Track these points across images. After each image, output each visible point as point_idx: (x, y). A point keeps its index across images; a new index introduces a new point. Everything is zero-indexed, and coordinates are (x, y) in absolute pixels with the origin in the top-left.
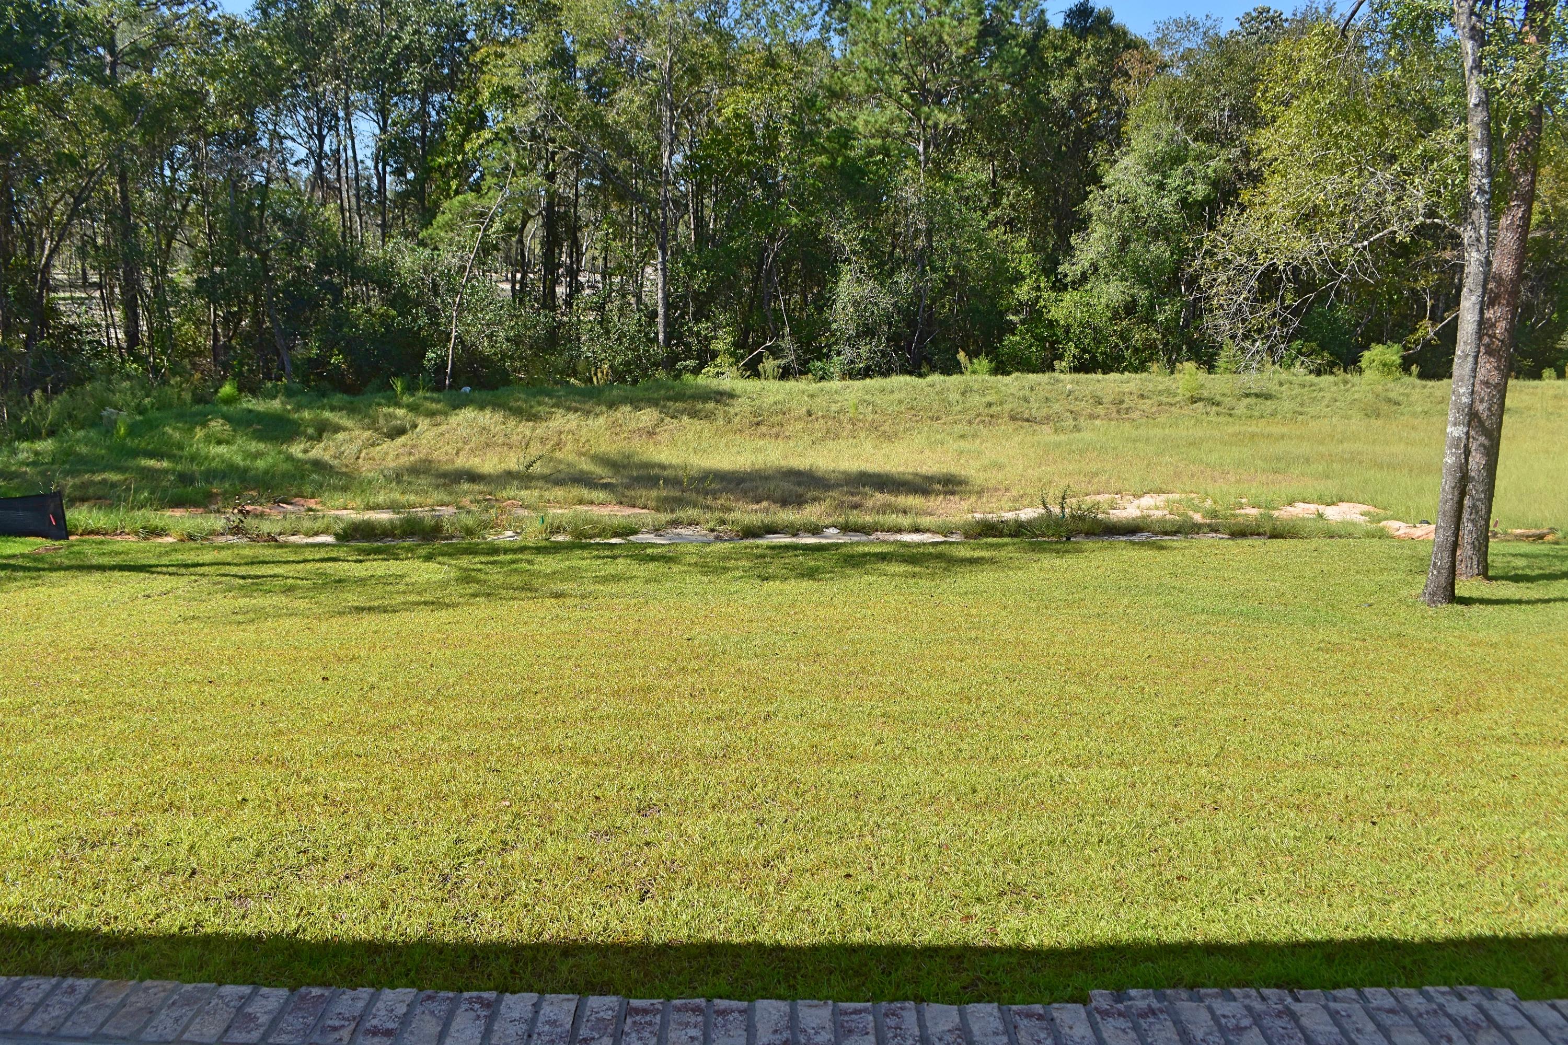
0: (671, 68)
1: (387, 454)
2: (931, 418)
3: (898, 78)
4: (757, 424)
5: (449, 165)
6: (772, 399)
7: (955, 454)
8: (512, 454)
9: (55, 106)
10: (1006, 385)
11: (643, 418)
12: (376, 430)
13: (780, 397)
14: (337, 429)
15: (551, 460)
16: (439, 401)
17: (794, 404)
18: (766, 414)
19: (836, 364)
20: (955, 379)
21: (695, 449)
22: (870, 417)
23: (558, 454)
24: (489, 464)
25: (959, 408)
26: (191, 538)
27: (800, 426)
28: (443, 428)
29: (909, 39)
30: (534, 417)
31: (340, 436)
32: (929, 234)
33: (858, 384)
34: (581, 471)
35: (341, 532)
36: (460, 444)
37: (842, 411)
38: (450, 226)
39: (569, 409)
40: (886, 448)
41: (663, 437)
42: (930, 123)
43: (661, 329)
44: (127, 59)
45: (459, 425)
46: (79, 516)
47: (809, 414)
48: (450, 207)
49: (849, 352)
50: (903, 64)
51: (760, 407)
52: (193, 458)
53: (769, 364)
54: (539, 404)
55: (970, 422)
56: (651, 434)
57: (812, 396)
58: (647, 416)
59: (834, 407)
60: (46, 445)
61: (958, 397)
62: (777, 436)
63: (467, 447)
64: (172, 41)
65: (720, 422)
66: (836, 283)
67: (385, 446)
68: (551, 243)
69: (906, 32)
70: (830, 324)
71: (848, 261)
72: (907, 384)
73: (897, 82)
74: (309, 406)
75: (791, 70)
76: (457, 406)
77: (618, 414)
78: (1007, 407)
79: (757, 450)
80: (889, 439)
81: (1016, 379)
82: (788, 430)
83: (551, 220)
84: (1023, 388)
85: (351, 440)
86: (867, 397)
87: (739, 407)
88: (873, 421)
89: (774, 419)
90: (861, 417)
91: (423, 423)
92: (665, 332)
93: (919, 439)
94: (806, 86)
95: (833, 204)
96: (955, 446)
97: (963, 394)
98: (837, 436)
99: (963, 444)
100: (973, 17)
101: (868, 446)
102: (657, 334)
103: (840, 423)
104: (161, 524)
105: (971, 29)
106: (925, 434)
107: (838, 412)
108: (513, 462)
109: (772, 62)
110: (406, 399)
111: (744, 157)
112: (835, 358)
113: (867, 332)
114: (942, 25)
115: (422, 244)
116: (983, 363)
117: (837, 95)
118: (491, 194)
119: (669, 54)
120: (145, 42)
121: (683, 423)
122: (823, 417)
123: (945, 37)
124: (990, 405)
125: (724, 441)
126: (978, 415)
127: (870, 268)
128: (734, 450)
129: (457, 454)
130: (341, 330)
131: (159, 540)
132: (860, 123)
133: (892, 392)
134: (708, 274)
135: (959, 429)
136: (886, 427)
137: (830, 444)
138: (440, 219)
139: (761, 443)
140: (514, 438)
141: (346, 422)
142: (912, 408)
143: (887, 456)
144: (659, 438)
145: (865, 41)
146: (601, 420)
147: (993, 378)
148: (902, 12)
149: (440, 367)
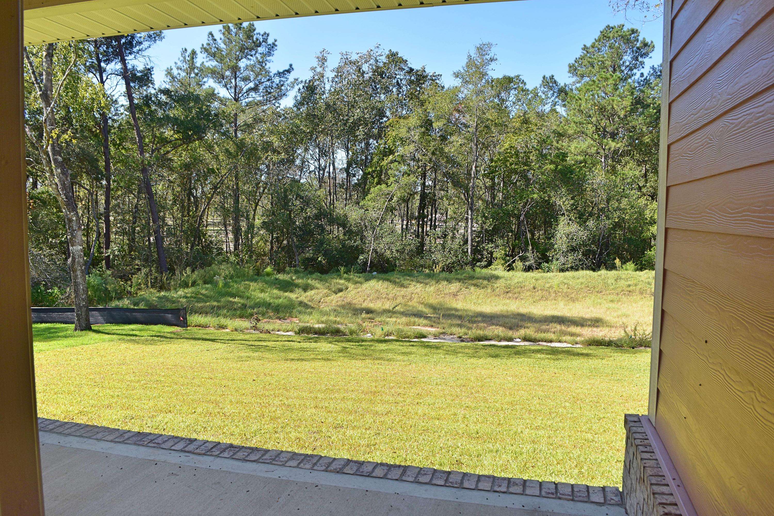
0: (477, 126)
1: (332, 300)
2: (598, 292)
3: (590, 126)
4: (507, 292)
5: (374, 171)
6: (516, 281)
7: (605, 309)
8: (388, 302)
9: (210, 148)
10: (640, 276)
11: (452, 288)
12: (329, 289)
13: (520, 280)
14: (312, 288)
15: (405, 305)
16: (360, 277)
17: (527, 283)
18: (512, 287)
19: (555, 265)
20: (614, 272)
21: (474, 303)
22: (565, 291)
23: (410, 303)
24: (376, 305)
25: (612, 287)
26: (236, 330)
27: (528, 294)
28: (359, 290)
29: (596, 108)
30: (402, 286)
31: (313, 292)
32: (608, 201)
33: (562, 274)
34: (418, 311)
35: (297, 330)
36: (366, 297)
37: (551, 287)
38: (374, 200)
39: (418, 282)
40: (571, 305)
41: (461, 297)
42: (607, 147)
43: (469, 247)
44: (242, 128)
45: (366, 288)
46: (194, 319)
47: (534, 288)
48: (374, 190)
49: (562, 259)
50: (594, 119)
51: (510, 284)
52: (248, 298)
53: (519, 264)
54: (404, 280)
55: (618, 294)
56: (455, 295)
57: (537, 280)
58: (455, 286)
59: (547, 285)
60: (189, 291)
61: (613, 281)
62: (516, 298)
63: (369, 299)
64: (261, 121)
65: (489, 291)
66: (557, 225)
67: (332, 297)
68: (422, 207)
69: (595, 105)
70: (554, 245)
71: (563, 214)
72: (587, 275)
73: (590, 129)
74: (302, 278)
75: (536, 125)
76: (367, 280)
77: (440, 286)
78: (639, 287)
79: (504, 305)
80: (574, 301)
81: (646, 273)
82: (523, 295)
83: (423, 196)
84: (649, 278)
85: (318, 294)
86: (565, 281)
87: (500, 284)
88: (566, 293)
89: (516, 290)
90: (561, 290)
91: (351, 286)
92: (471, 248)
93: (589, 301)
94: (544, 132)
95: (555, 188)
96: (607, 306)
97: (616, 280)
98: (547, 299)
99: (611, 305)
100: (629, 97)
101: (562, 304)
102: (467, 249)
103: (550, 293)
104: (225, 324)
105: (627, 102)
106: (592, 299)
107: (549, 288)
108: (388, 305)
109: (526, 121)
110: (345, 275)
111: (513, 166)
112: (554, 262)
113: (573, 249)
114: (613, 101)
115: (362, 208)
116: (630, 265)
117: (560, 135)
118: (392, 185)
119: (476, 120)
120: (250, 121)
121: (471, 291)
122: (541, 290)
123: (615, 106)
124: (629, 286)
125: (490, 300)
126: (623, 291)
127: (576, 218)
128: (494, 304)
129: (364, 301)
130: (322, 246)
131: (224, 331)
132: (572, 149)
133: (579, 278)
134: (493, 221)
135: (610, 297)
136: (573, 295)
137: (542, 302)
138: (369, 196)
139: (508, 301)
140: (391, 295)
141: (318, 285)
142: (588, 287)
143: (570, 309)
144: (458, 297)
145: (574, 109)
146: (432, 288)
147: (634, 273)
148: (593, 95)
149: (365, 263)
